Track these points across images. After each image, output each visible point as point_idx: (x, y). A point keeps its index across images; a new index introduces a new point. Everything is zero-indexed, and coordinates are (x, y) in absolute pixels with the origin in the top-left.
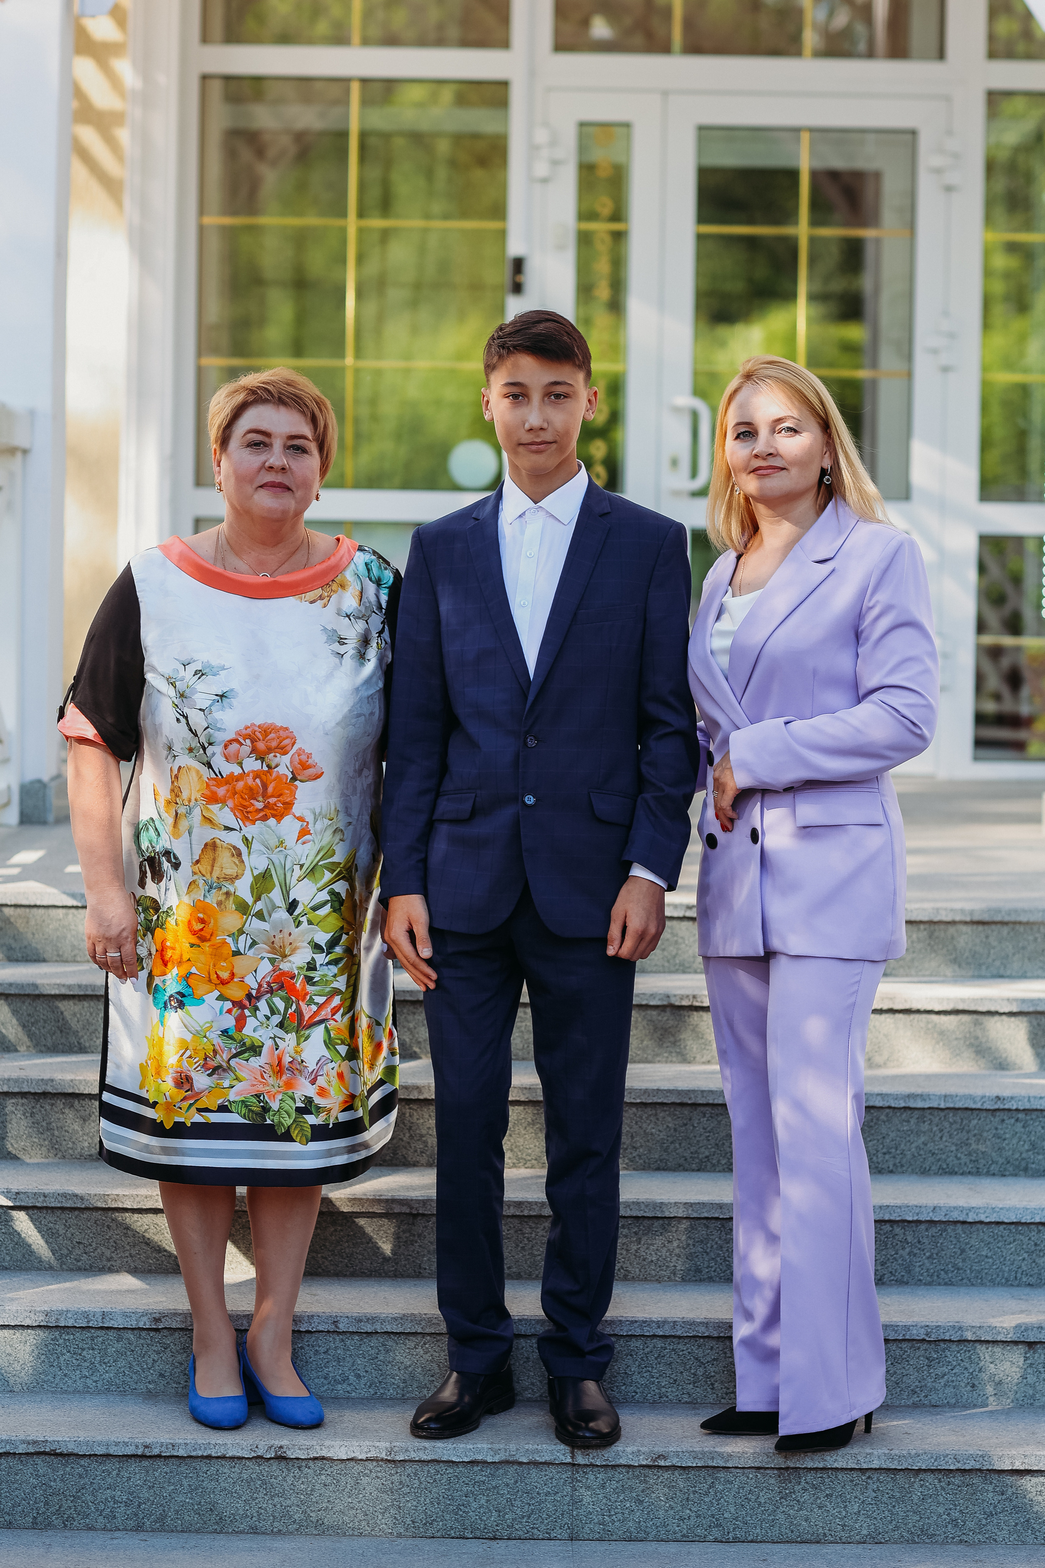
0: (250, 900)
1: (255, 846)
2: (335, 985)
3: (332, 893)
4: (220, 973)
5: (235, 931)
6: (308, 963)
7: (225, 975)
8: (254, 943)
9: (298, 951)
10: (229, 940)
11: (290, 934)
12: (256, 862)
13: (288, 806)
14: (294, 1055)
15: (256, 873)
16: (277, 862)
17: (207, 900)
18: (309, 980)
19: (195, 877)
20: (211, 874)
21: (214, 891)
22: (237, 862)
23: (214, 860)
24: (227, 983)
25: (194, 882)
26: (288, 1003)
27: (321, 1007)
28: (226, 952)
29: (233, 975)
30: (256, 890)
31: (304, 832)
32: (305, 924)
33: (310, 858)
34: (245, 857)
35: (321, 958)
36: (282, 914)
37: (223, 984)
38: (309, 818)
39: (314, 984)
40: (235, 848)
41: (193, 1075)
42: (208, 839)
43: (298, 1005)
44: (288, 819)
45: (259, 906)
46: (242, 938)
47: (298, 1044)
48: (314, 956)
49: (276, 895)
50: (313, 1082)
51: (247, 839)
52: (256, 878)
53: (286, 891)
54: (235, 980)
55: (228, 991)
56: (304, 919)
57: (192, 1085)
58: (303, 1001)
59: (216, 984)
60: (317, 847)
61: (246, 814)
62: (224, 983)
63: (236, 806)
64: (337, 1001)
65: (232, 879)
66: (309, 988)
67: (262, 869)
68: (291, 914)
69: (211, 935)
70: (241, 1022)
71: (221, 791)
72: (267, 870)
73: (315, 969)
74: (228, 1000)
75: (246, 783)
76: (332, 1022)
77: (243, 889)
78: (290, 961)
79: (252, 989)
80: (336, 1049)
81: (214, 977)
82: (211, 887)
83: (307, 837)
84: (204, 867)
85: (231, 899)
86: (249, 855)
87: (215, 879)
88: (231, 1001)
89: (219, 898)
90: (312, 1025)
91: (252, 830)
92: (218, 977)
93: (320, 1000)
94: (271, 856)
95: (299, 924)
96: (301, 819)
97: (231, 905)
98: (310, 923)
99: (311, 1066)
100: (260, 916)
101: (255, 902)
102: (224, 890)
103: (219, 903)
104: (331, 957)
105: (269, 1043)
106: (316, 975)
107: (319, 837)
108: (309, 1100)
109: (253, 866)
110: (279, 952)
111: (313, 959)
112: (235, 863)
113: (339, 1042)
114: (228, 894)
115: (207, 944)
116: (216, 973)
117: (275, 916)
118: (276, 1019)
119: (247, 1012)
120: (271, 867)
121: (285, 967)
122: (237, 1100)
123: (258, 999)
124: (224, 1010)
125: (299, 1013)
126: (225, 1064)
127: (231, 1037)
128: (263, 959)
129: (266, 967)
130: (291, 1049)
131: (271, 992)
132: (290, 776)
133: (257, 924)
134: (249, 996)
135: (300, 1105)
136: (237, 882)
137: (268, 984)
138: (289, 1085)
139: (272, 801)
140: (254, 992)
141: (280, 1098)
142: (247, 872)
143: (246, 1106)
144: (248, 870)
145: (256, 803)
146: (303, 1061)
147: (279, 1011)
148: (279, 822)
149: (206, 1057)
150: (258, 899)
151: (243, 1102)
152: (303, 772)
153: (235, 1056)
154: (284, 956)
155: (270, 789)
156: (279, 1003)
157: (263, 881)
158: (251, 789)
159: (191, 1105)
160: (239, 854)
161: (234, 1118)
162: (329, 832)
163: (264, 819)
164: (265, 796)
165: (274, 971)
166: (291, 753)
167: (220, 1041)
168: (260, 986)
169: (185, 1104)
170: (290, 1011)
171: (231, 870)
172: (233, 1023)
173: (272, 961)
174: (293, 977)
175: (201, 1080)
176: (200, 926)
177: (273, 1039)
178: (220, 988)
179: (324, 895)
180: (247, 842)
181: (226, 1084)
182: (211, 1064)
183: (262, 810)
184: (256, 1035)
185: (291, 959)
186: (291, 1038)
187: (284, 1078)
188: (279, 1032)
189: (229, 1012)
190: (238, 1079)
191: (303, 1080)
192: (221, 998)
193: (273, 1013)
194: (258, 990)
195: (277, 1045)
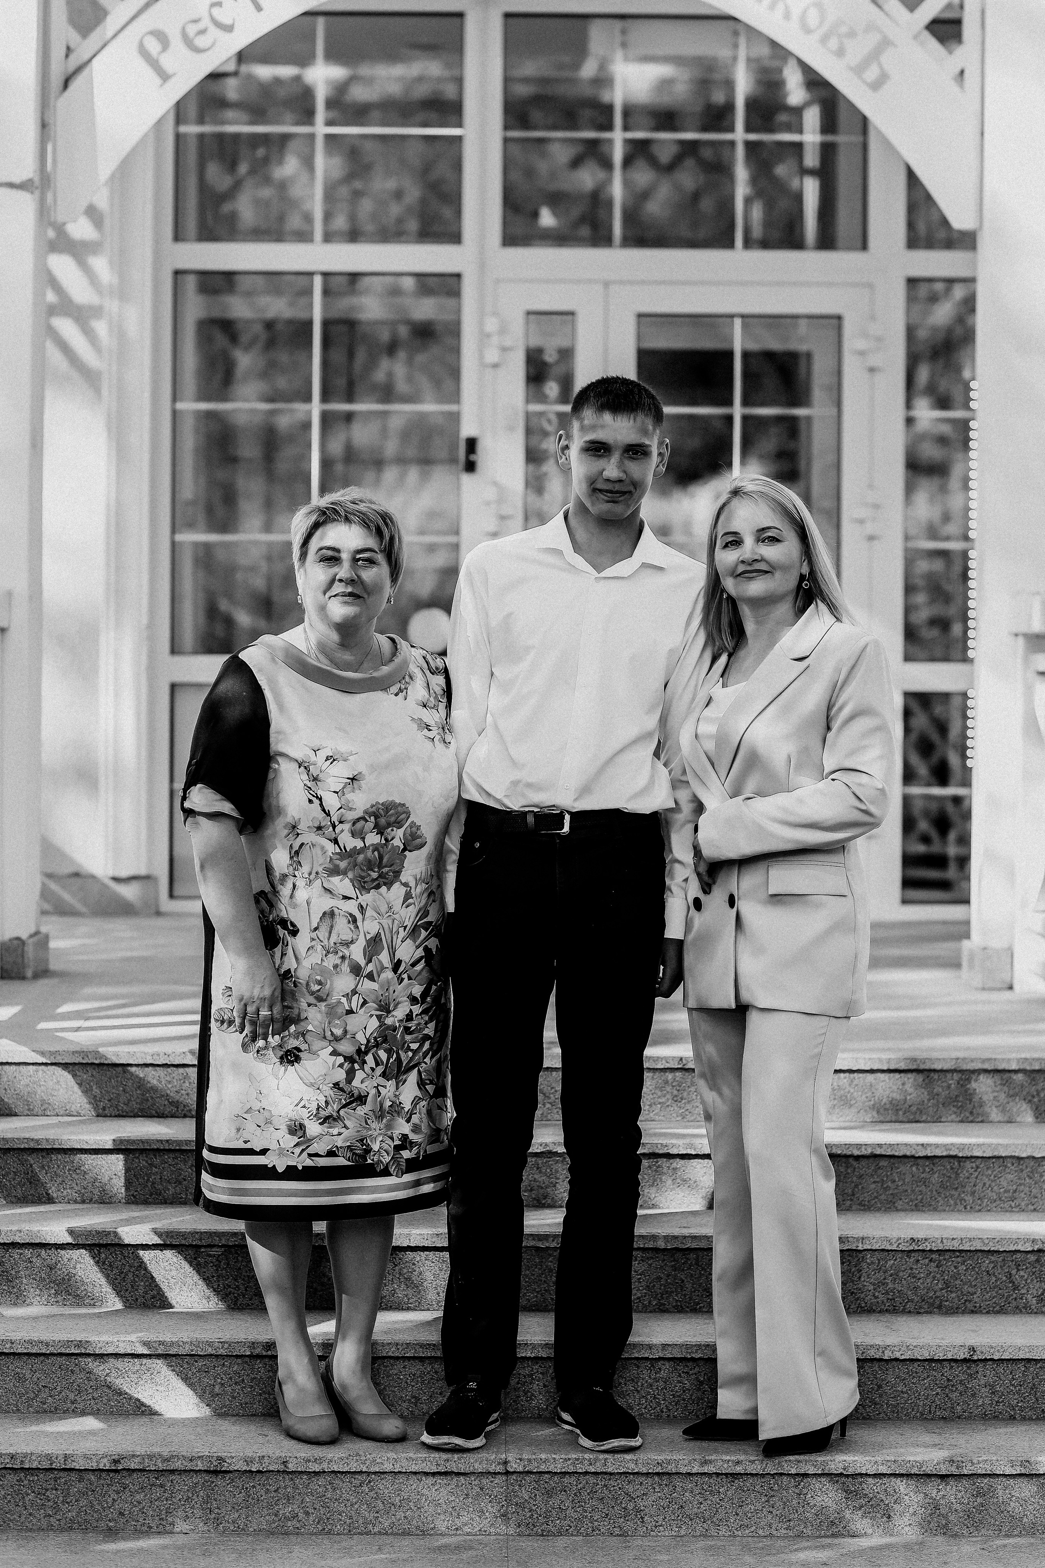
0: (362, 962)
1: (369, 912)
2: (426, 1031)
3: (426, 949)
4: (334, 1030)
5: (349, 991)
6: (407, 1015)
7: (338, 1032)
8: (365, 1002)
9: (399, 1006)
10: (344, 1000)
11: (394, 991)
12: (370, 926)
13: (397, 874)
14: (394, 1099)
15: (369, 936)
16: (386, 927)
17: (325, 964)
18: (407, 1030)
19: (313, 943)
20: (329, 940)
21: (331, 955)
22: (353, 928)
23: (332, 927)
24: (340, 1040)
25: (312, 947)
26: (389, 1052)
27: (415, 1052)
28: (340, 1010)
29: (345, 1032)
30: (368, 953)
31: (408, 896)
32: (406, 981)
33: (412, 920)
34: (359, 923)
35: (417, 1009)
36: (388, 974)
37: (337, 1041)
38: (412, 884)
39: (411, 1033)
40: (351, 915)
41: (306, 1123)
42: (327, 909)
43: (398, 1054)
44: (396, 886)
45: (370, 967)
46: (355, 998)
47: (397, 1089)
48: (412, 1007)
49: (384, 957)
50: (408, 1121)
51: (362, 907)
52: (369, 942)
53: (392, 952)
54: (348, 1036)
55: (341, 1047)
56: (405, 976)
57: (305, 1133)
58: (402, 1049)
59: (330, 1041)
60: (417, 908)
61: (363, 885)
62: (337, 1039)
63: (355, 877)
64: (427, 1045)
65: (348, 944)
66: (408, 1038)
67: (373, 933)
68: (395, 973)
69: (328, 996)
70: (351, 1075)
71: (343, 865)
72: (378, 934)
73: (412, 1019)
74: (340, 1055)
75: (366, 858)
76: (423, 1065)
77: (357, 953)
78: (393, 1016)
79: (362, 1045)
80: (425, 1088)
81: (328, 1034)
82: (328, 952)
83: (410, 901)
84: (323, 933)
85: (347, 962)
86: (363, 921)
87: (332, 945)
88: (343, 1056)
89: (336, 962)
90: (409, 1069)
91: (367, 898)
92: (332, 1034)
93: (414, 1046)
94: (381, 921)
95: (403, 979)
96: (406, 885)
97: (345, 967)
98: (410, 978)
99: (407, 1106)
100: (370, 977)
101: (367, 964)
102: (340, 954)
103: (336, 966)
104: (425, 1006)
105: (373, 1092)
106: (412, 1025)
107: (419, 900)
108: (405, 1137)
109: (366, 931)
110: (385, 1008)
111: (411, 1010)
112: (351, 929)
113: (428, 1082)
114: (343, 958)
115: (323, 1004)
116: (331, 1031)
117: (383, 976)
118: (380, 1070)
119: (356, 1066)
120: (381, 931)
121: (389, 1021)
122: (344, 1145)
123: (366, 1053)
124: (337, 1064)
125: (399, 1060)
126: (335, 1114)
127: (342, 1090)
128: (371, 1016)
129: (374, 1024)
130: (391, 1094)
131: (377, 1045)
132: (402, 847)
133: (368, 985)
134: (359, 1051)
135: (397, 1142)
136: (352, 947)
137: (375, 1038)
138: (389, 1127)
139: (385, 870)
140: (363, 1048)
141: (381, 1139)
142: (362, 936)
143: (351, 1150)
144: (362, 934)
145: (372, 873)
146: (400, 1103)
147: (382, 1062)
148: (389, 889)
149: (319, 1107)
150: (370, 961)
151: (349, 1146)
152: (413, 842)
153: (344, 1106)
154: (389, 1012)
155: (385, 860)
156: (383, 1055)
157: (374, 944)
158: (370, 861)
159: (303, 1150)
160: (355, 920)
161: (341, 1161)
162: (425, 895)
163: (378, 887)
164: (380, 866)
165: (380, 1026)
166: (405, 827)
167: (332, 1093)
168: (368, 1041)
169: (297, 1150)
170: (391, 1060)
171: (347, 936)
172: (344, 1076)
173: (379, 1017)
174: (395, 1029)
175: (313, 1128)
176: (317, 987)
177: (377, 1087)
178: (333, 1044)
179: (420, 952)
180: (362, 909)
181: (335, 1131)
182: (323, 1114)
183: (376, 879)
184: (363, 1086)
185: (394, 1013)
186: (391, 1084)
187: (384, 1121)
188: (382, 1081)
189: (341, 1066)
190: (345, 1127)
191: (400, 1120)
192: (335, 1053)
193: (377, 1064)
194: (367, 1045)
195: (379, 1093)
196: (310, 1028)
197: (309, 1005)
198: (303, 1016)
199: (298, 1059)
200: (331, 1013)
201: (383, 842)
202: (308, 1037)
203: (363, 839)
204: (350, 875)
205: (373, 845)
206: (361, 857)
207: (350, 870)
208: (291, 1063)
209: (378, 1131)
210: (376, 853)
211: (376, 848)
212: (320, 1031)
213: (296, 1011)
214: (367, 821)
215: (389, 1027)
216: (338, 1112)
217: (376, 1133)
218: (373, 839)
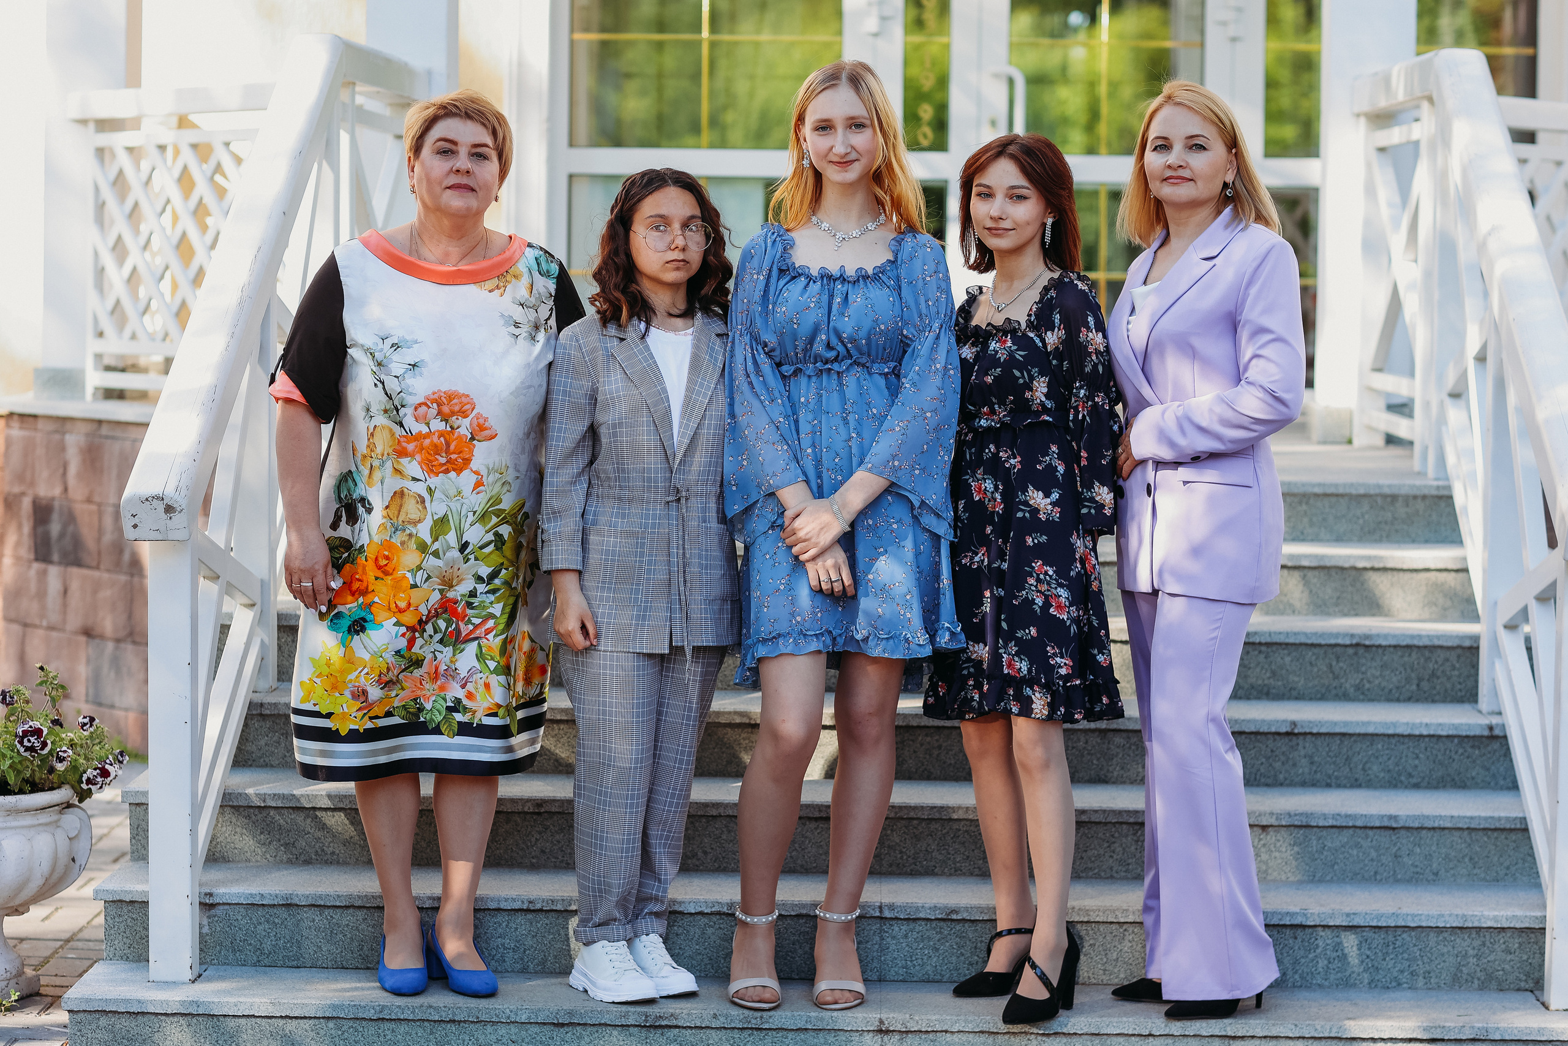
0: (429, 541)
1: (438, 494)
2: (491, 610)
3: (497, 535)
4: (398, 603)
5: (414, 567)
6: (469, 591)
7: (402, 605)
8: (429, 577)
9: (463, 582)
10: (409, 575)
11: (458, 568)
12: (438, 508)
13: (467, 461)
14: (449, 664)
15: (434, 516)
16: (454, 509)
17: (393, 540)
18: (469, 605)
19: (384, 520)
20: (397, 518)
21: (398, 532)
22: (422, 510)
23: (401, 506)
26: (449, 623)
27: (476, 627)
28: (405, 584)
29: (409, 604)
30: (434, 533)
31: (479, 484)
32: (473, 560)
33: (482, 506)
34: (427, 504)
35: (482, 588)
36: (456, 554)
37: (401, 611)
38: (484, 472)
39: (473, 608)
40: (419, 496)
41: (370, 689)
42: (397, 488)
43: (457, 625)
44: (466, 472)
45: (436, 545)
46: (420, 573)
47: (454, 656)
48: (476, 585)
49: (451, 538)
50: (463, 687)
51: (430, 489)
52: (435, 522)
53: (460, 535)
54: (411, 608)
55: (404, 618)
56: (472, 557)
57: (367, 697)
58: (462, 621)
59: (394, 613)
60: (489, 496)
61: (431, 468)
63: (424, 463)
64: (491, 623)
65: (415, 523)
66: (469, 611)
67: (441, 514)
68: (462, 553)
69: (395, 571)
70: (411, 643)
71: (410, 447)
72: (446, 515)
73: (475, 596)
74: (403, 625)
75: (432, 441)
76: (484, 640)
77: (424, 531)
78: (457, 591)
79: (423, 615)
80: (485, 663)
81: (394, 607)
82: (397, 529)
83: (481, 488)
84: (392, 512)
85: (413, 539)
86: (433, 505)
87: (400, 522)
88: (406, 626)
89: (403, 539)
90: (468, 640)
91: (434, 481)
92: (397, 606)
93: (477, 621)
94: (449, 504)
95: (468, 560)
96: (477, 473)
97: (413, 545)
98: (477, 559)
99: (463, 673)
100: (436, 554)
101: (433, 542)
102: (408, 532)
103: (403, 543)
104: (492, 586)
105: (430, 656)
106: (476, 601)
107: (491, 488)
108: (458, 701)
109: (432, 511)
110: (448, 583)
111: (475, 588)
112: (419, 509)
113: (489, 657)
114: (410, 535)
115: (390, 578)
116: (396, 603)
117: (449, 554)
118: (438, 637)
119: (417, 635)
120: (449, 513)
121: (451, 595)
122: (399, 705)
123: (426, 623)
124: (400, 634)
125: (458, 630)
126: (394, 679)
127: (402, 656)
128: (434, 590)
129: (436, 597)
130: (447, 660)
131: (437, 615)
132: (469, 436)
133: (432, 561)
134: (420, 622)
135: (450, 704)
136: (419, 526)
137: (436, 610)
138: (442, 688)
139: (454, 456)
140: (424, 618)
141: (434, 698)
142: (429, 517)
143: (406, 709)
144: (429, 514)
145: (440, 458)
146: (456, 669)
147: (441, 630)
148: (458, 475)
149: (381, 673)
150: (436, 539)
151: (404, 706)
152: (481, 432)
153: (403, 671)
154: (451, 586)
155: (452, 447)
156: (442, 624)
157: (441, 525)
158: (436, 446)
159: (365, 714)
160: (423, 501)
161: (396, 720)
162: (499, 484)
163: (447, 472)
164: (447, 452)
165: (441, 599)
166: (471, 417)
167: (393, 660)
168: (429, 612)
169: (360, 714)
170: (450, 629)
171: (414, 515)
172: (406, 643)
173: (441, 591)
174: (456, 602)
175: (375, 693)
176: (385, 562)
177: (434, 652)
178: (398, 615)
179: (490, 537)
180: (430, 491)
181: (393, 694)
182: (385, 679)
183: (444, 464)
184: (421, 652)
185: (456, 588)
186: (448, 651)
187: (439, 683)
188: (440, 647)
189: (403, 635)
190: (403, 689)
191: (455, 684)
192: (398, 624)
193: (436, 632)
194: (427, 616)
195: (435, 656)
196: (376, 600)
197: (377, 579)
198: (370, 589)
199: (363, 629)
200: (397, 586)
201: (449, 429)
202: (373, 609)
203: (428, 424)
204: (418, 457)
205: (438, 431)
206: (427, 442)
207: (418, 452)
208: (357, 633)
209: (432, 692)
210: (442, 439)
211: (441, 434)
212: (385, 604)
213: (365, 584)
214: (429, 407)
215: (449, 600)
216: (398, 676)
217: (429, 694)
218: (438, 425)
